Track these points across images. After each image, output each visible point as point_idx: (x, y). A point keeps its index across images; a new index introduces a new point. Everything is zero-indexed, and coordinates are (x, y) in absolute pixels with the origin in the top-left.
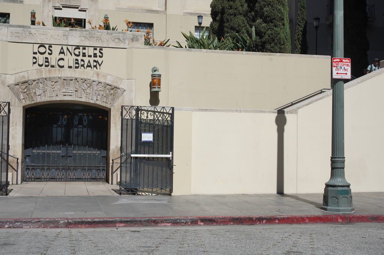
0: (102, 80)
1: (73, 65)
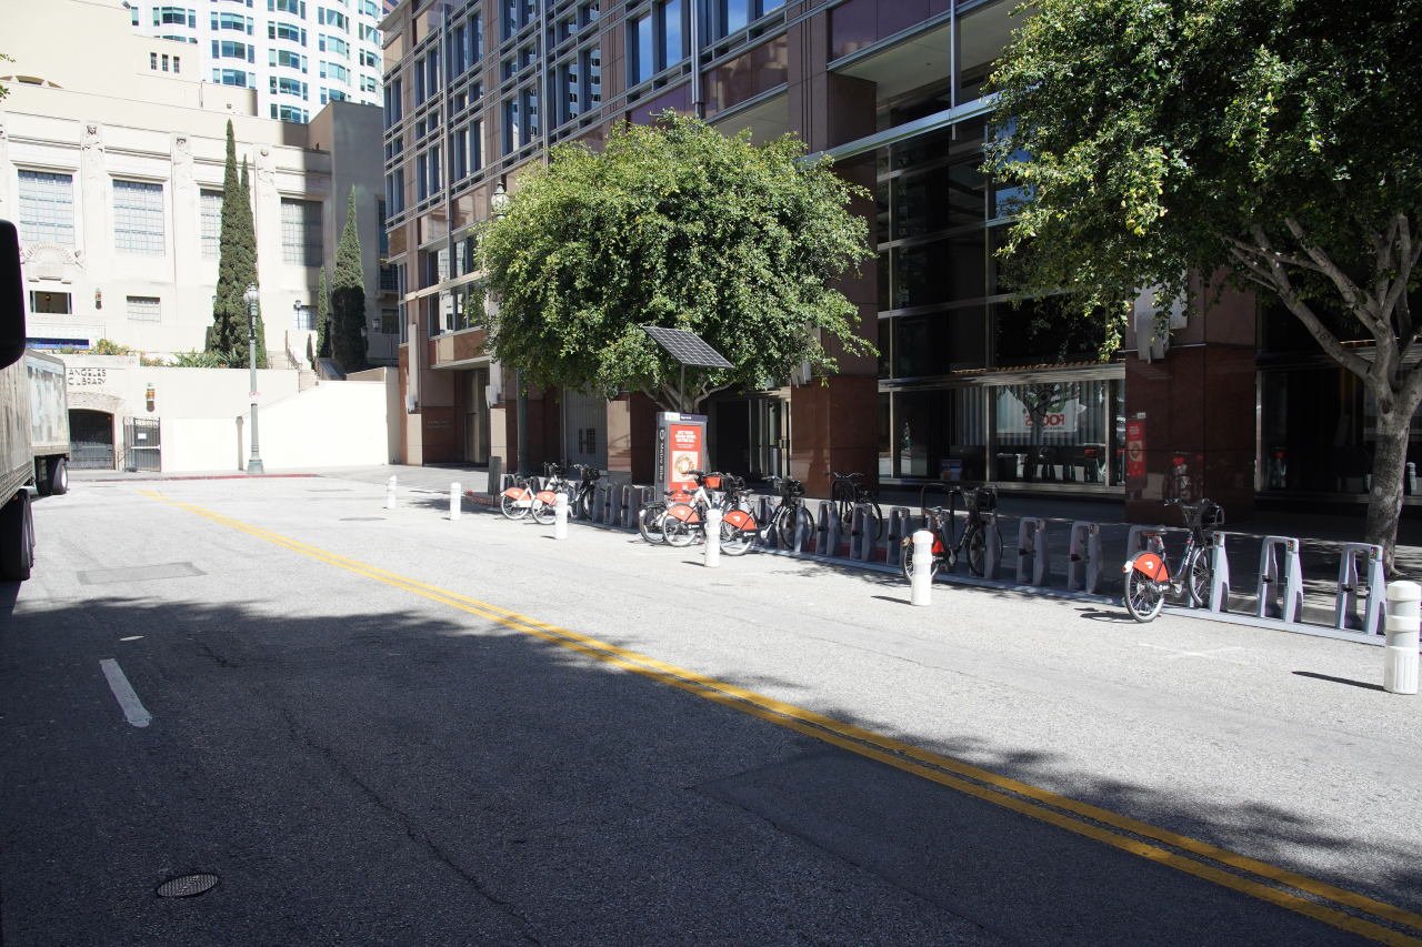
0: (106, 393)
1: (80, 381)
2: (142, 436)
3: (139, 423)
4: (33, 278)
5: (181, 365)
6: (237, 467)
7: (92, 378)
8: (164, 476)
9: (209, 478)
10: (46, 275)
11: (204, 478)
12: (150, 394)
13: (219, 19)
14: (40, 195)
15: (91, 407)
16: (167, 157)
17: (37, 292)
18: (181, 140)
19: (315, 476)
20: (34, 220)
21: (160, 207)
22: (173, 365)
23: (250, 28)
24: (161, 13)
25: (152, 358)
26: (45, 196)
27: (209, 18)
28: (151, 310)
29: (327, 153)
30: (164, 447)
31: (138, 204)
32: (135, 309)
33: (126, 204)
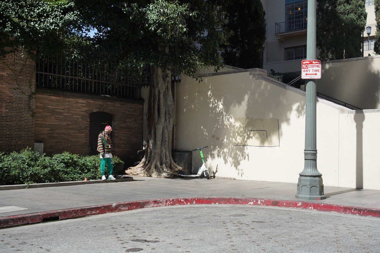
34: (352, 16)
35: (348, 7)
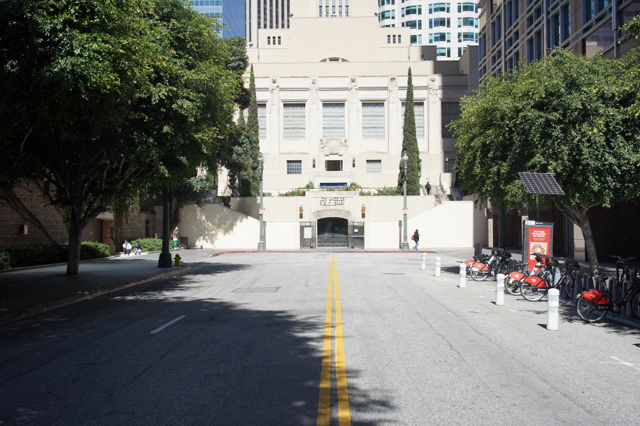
0: (344, 209)
1: (334, 204)
2: (356, 230)
3: (355, 224)
4: (327, 154)
5: (378, 195)
6: (398, 247)
7: (338, 202)
8: (365, 250)
9: (382, 252)
10: (332, 152)
11: (380, 252)
12: (363, 209)
13: (433, 7)
14: (331, 115)
15: (338, 217)
16: (386, 88)
17: (328, 161)
18: (393, 79)
19: (433, 252)
20: (329, 126)
21: (382, 114)
22: (375, 195)
23: (448, 9)
24: (405, 10)
25: (366, 191)
26: (334, 114)
27: (428, 8)
28: (377, 167)
29: (466, 75)
30: (366, 236)
31: (373, 114)
32: (370, 166)
33: (367, 114)
34: (247, 177)
35: (246, 173)
